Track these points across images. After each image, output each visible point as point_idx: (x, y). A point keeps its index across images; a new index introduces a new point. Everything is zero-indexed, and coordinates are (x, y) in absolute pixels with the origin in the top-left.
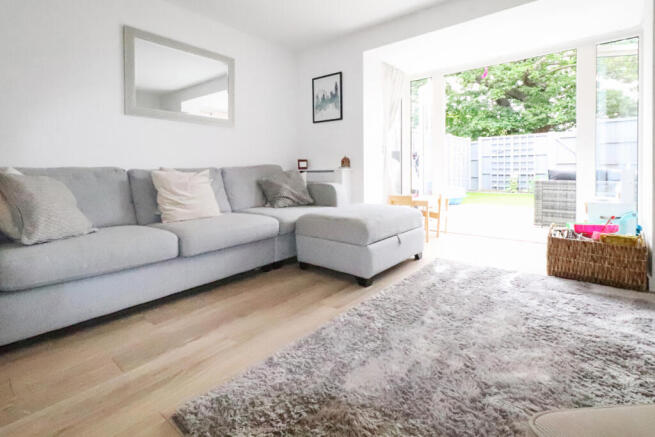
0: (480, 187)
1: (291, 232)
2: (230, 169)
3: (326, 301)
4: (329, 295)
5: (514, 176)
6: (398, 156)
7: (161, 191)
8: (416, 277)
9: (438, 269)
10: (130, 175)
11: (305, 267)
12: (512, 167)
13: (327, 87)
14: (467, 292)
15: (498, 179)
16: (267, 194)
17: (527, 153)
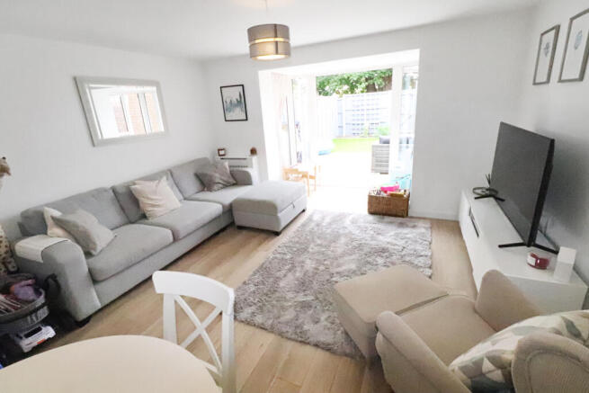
0: (344, 135)
1: (229, 210)
2: (175, 167)
3: (260, 248)
4: (260, 244)
5: (367, 125)
6: (286, 127)
7: (141, 199)
8: (304, 225)
9: (316, 218)
10: (114, 190)
11: (241, 228)
12: (365, 117)
13: (233, 94)
14: (329, 231)
15: (356, 127)
16: (205, 183)
17: (375, 107)
